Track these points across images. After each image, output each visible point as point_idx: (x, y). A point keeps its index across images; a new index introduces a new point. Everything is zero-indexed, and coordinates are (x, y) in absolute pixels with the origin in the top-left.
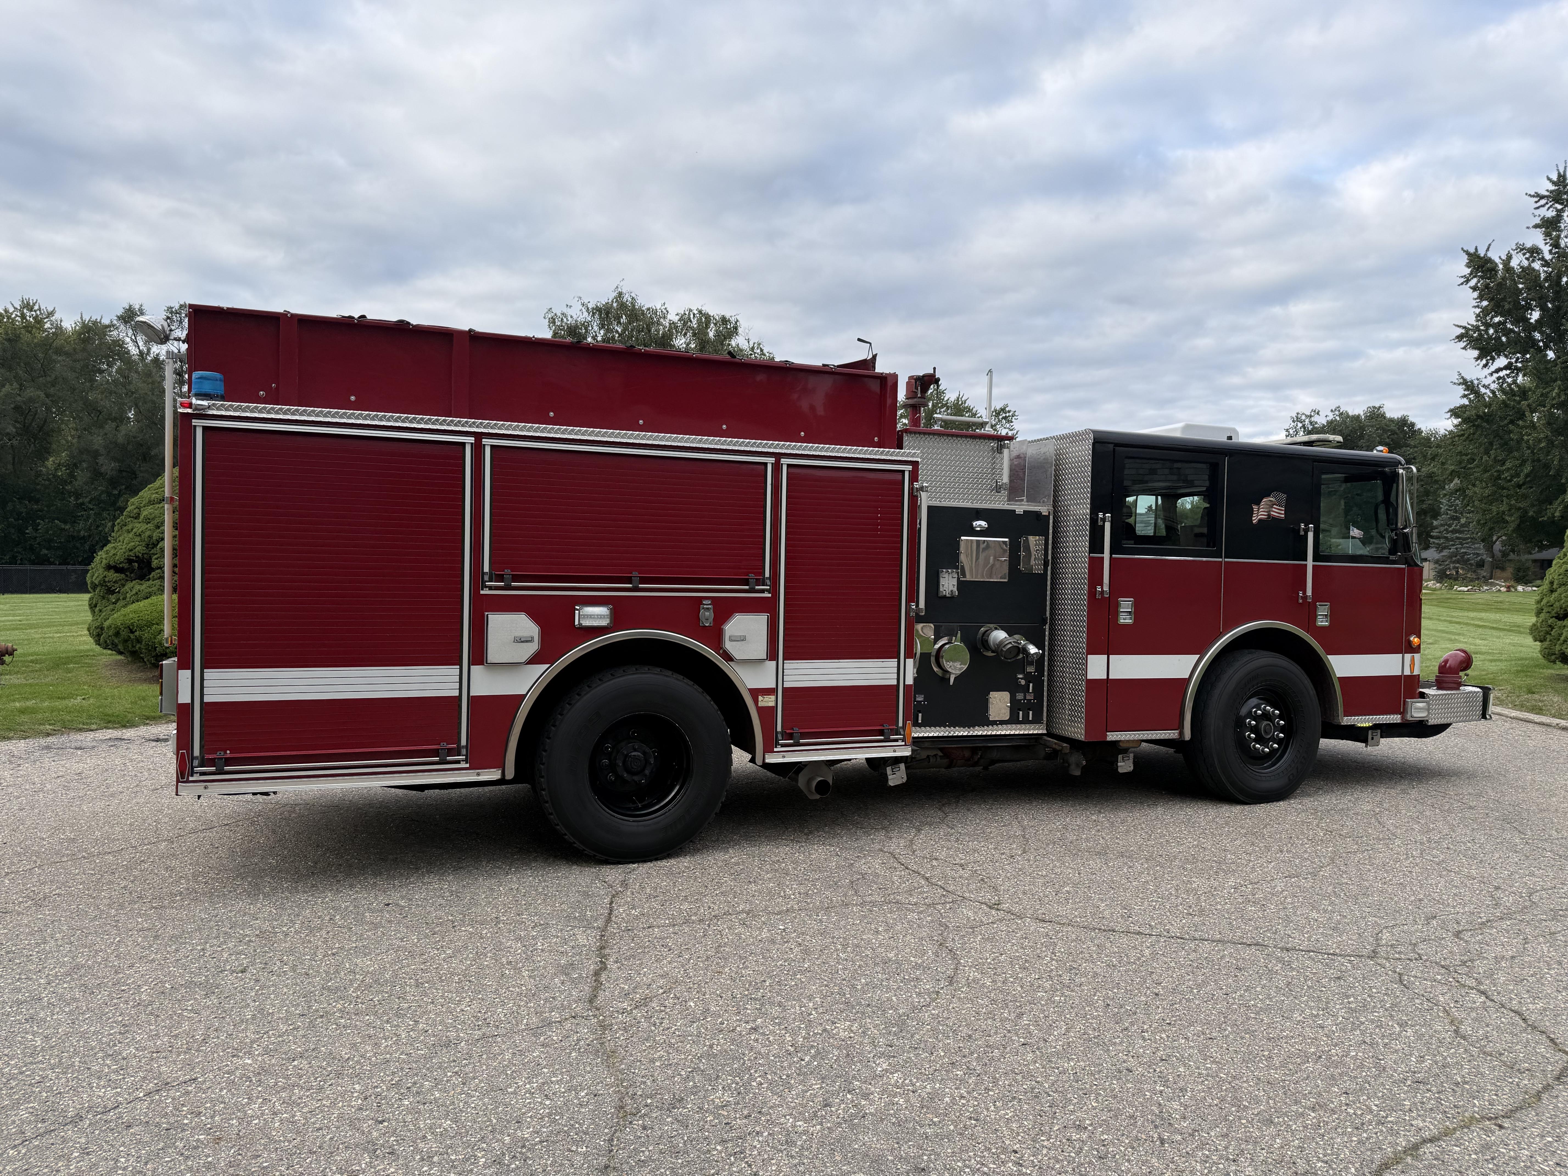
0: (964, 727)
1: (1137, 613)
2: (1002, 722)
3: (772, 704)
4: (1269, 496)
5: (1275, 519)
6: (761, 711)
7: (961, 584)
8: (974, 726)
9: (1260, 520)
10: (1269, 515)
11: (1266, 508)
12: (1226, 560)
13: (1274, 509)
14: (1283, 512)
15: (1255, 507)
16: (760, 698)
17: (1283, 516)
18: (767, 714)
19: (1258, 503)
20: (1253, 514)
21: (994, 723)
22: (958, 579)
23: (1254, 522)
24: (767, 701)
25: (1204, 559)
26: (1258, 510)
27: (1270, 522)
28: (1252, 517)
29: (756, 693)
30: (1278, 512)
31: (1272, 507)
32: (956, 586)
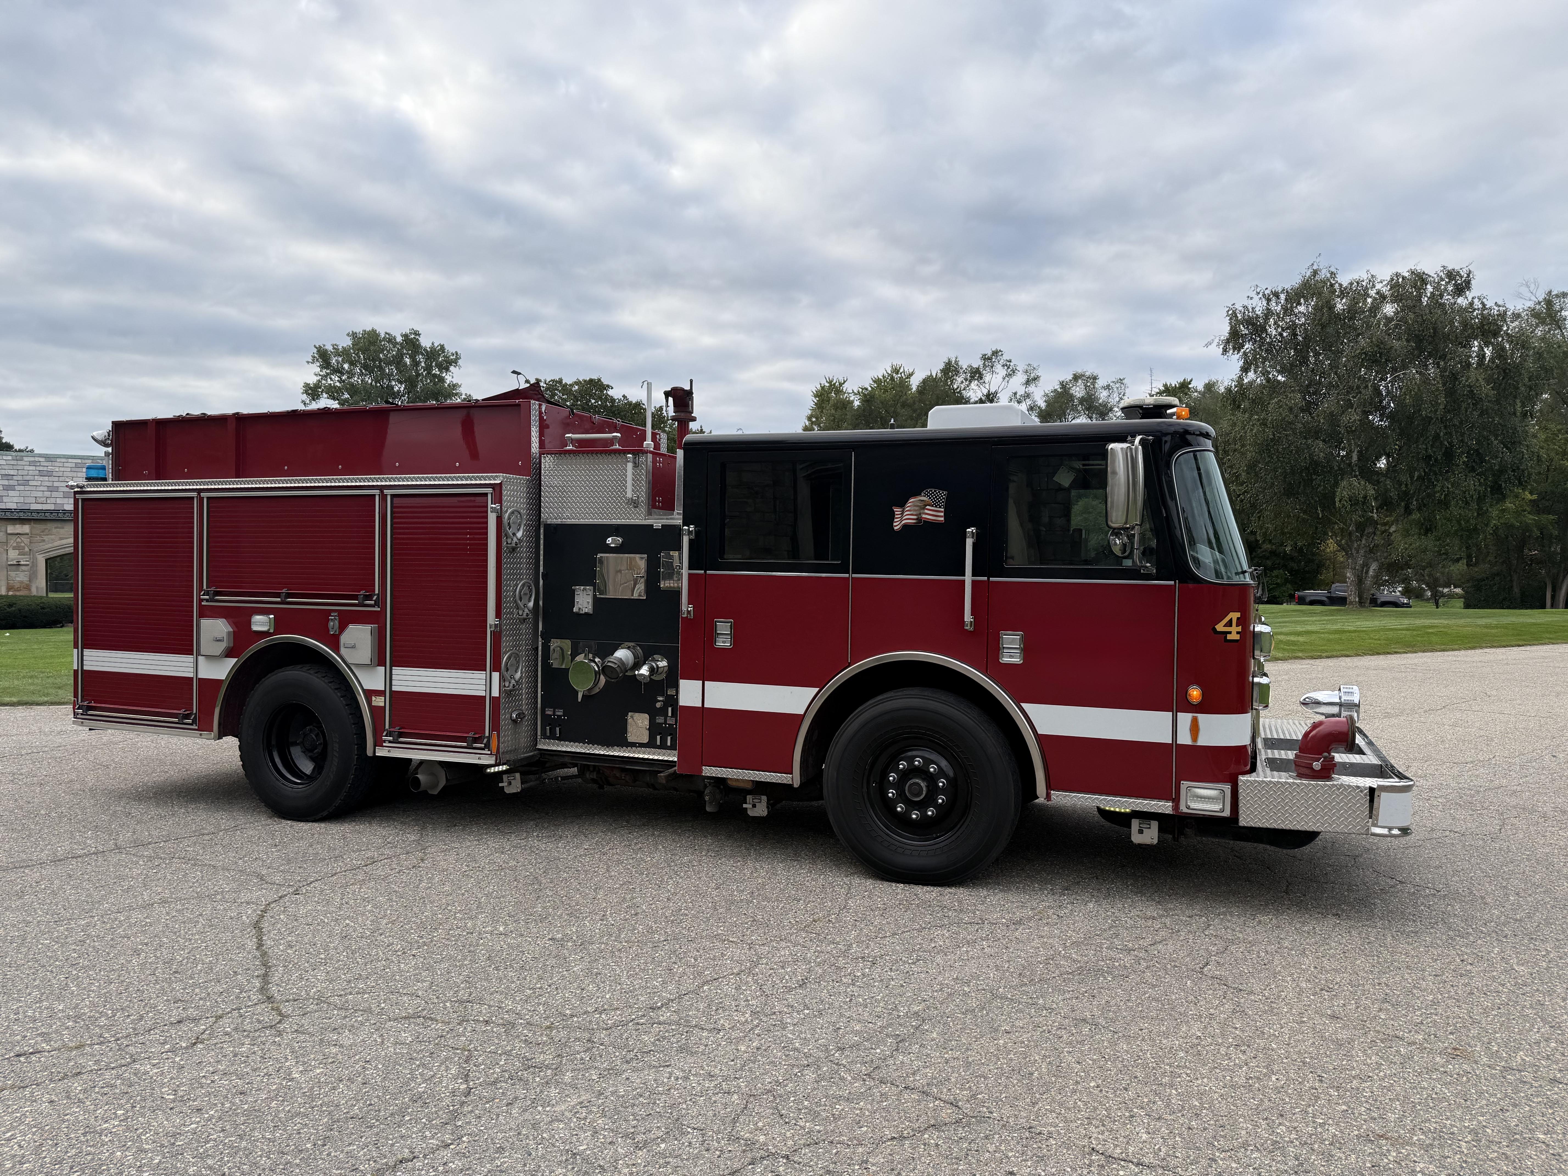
0: (603, 746)
1: (736, 636)
2: (642, 745)
3: (382, 704)
4: (919, 494)
5: (928, 523)
6: (374, 710)
7: (596, 601)
8: (613, 746)
9: (905, 526)
10: (919, 520)
11: (915, 510)
12: (854, 575)
13: (926, 511)
14: (942, 514)
15: (897, 511)
16: (374, 698)
17: (942, 519)
18: (377, 712)
19: (902, 505)
20: (893, 518)
21: (633, 745)
22: (595, 596)
23: (895, 528)
24: (378, 701)
25: (824, 575)
26: (902, 514)
27: (922, 527)
28: (893, 522)
29: (369, 694)
30: (935, 514)
31: (924, 509)
32: (590, 603)
